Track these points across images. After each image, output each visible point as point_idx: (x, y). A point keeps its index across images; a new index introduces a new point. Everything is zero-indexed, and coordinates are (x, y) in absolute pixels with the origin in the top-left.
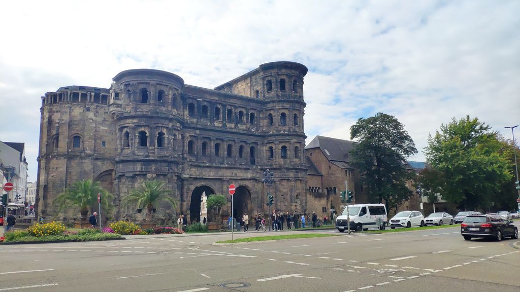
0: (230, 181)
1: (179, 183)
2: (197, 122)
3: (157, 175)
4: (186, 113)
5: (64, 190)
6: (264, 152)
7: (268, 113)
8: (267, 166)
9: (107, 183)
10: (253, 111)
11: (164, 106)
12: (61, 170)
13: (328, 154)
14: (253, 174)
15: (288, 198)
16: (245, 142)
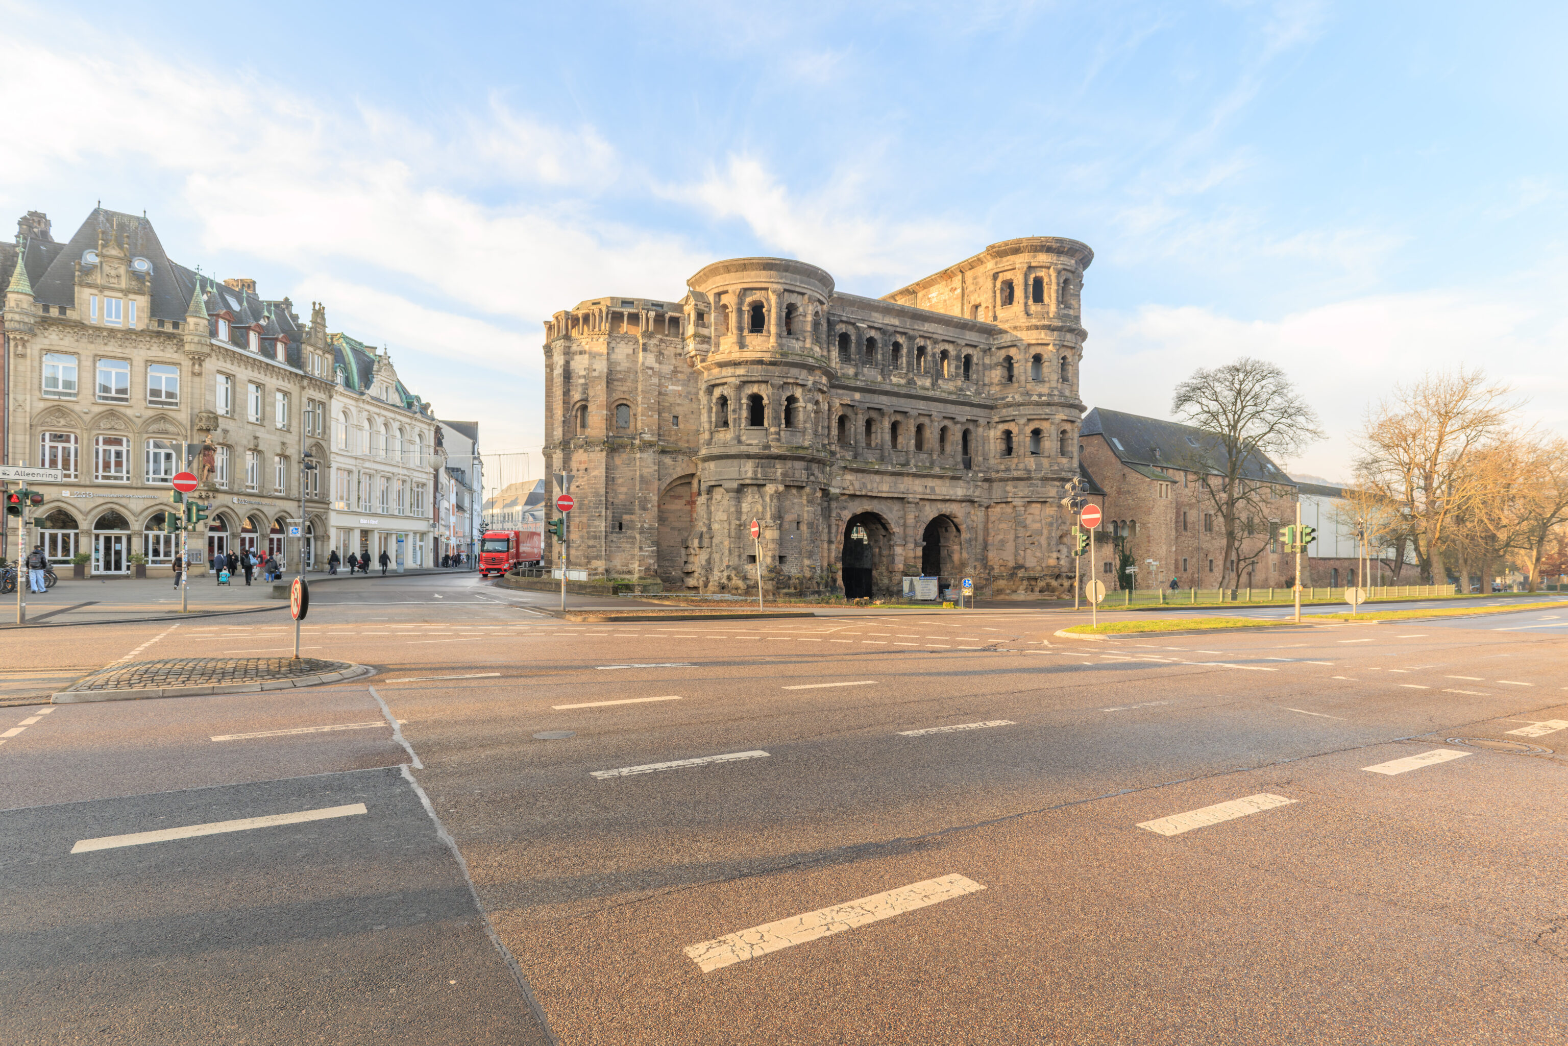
0: (921, 503)
1: (826, 504)
2: (856, 375)
3: (786, 486)
4: (835, 353)
5: (603, 514)
6: (992, 441)
7: (1003, 354)
8: (998, 472)
9: (683, 502)
10: (969, 351)
11: (797, 339)
12: (595, 473)
13: (1121, 448)
14: (968, 489)
15: (1043, 541)
16: (953, 419)
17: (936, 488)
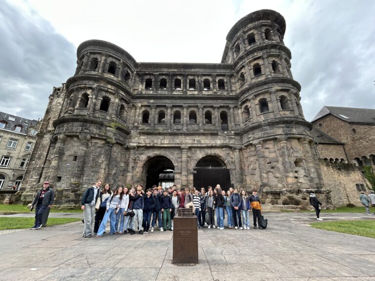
7: (240, 74)
10: (221, 78)
13: (346, 118)
14: (224, 140)
16: (213, 107)
17: (202, 141)
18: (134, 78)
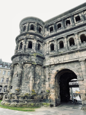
18: (44, 30)
